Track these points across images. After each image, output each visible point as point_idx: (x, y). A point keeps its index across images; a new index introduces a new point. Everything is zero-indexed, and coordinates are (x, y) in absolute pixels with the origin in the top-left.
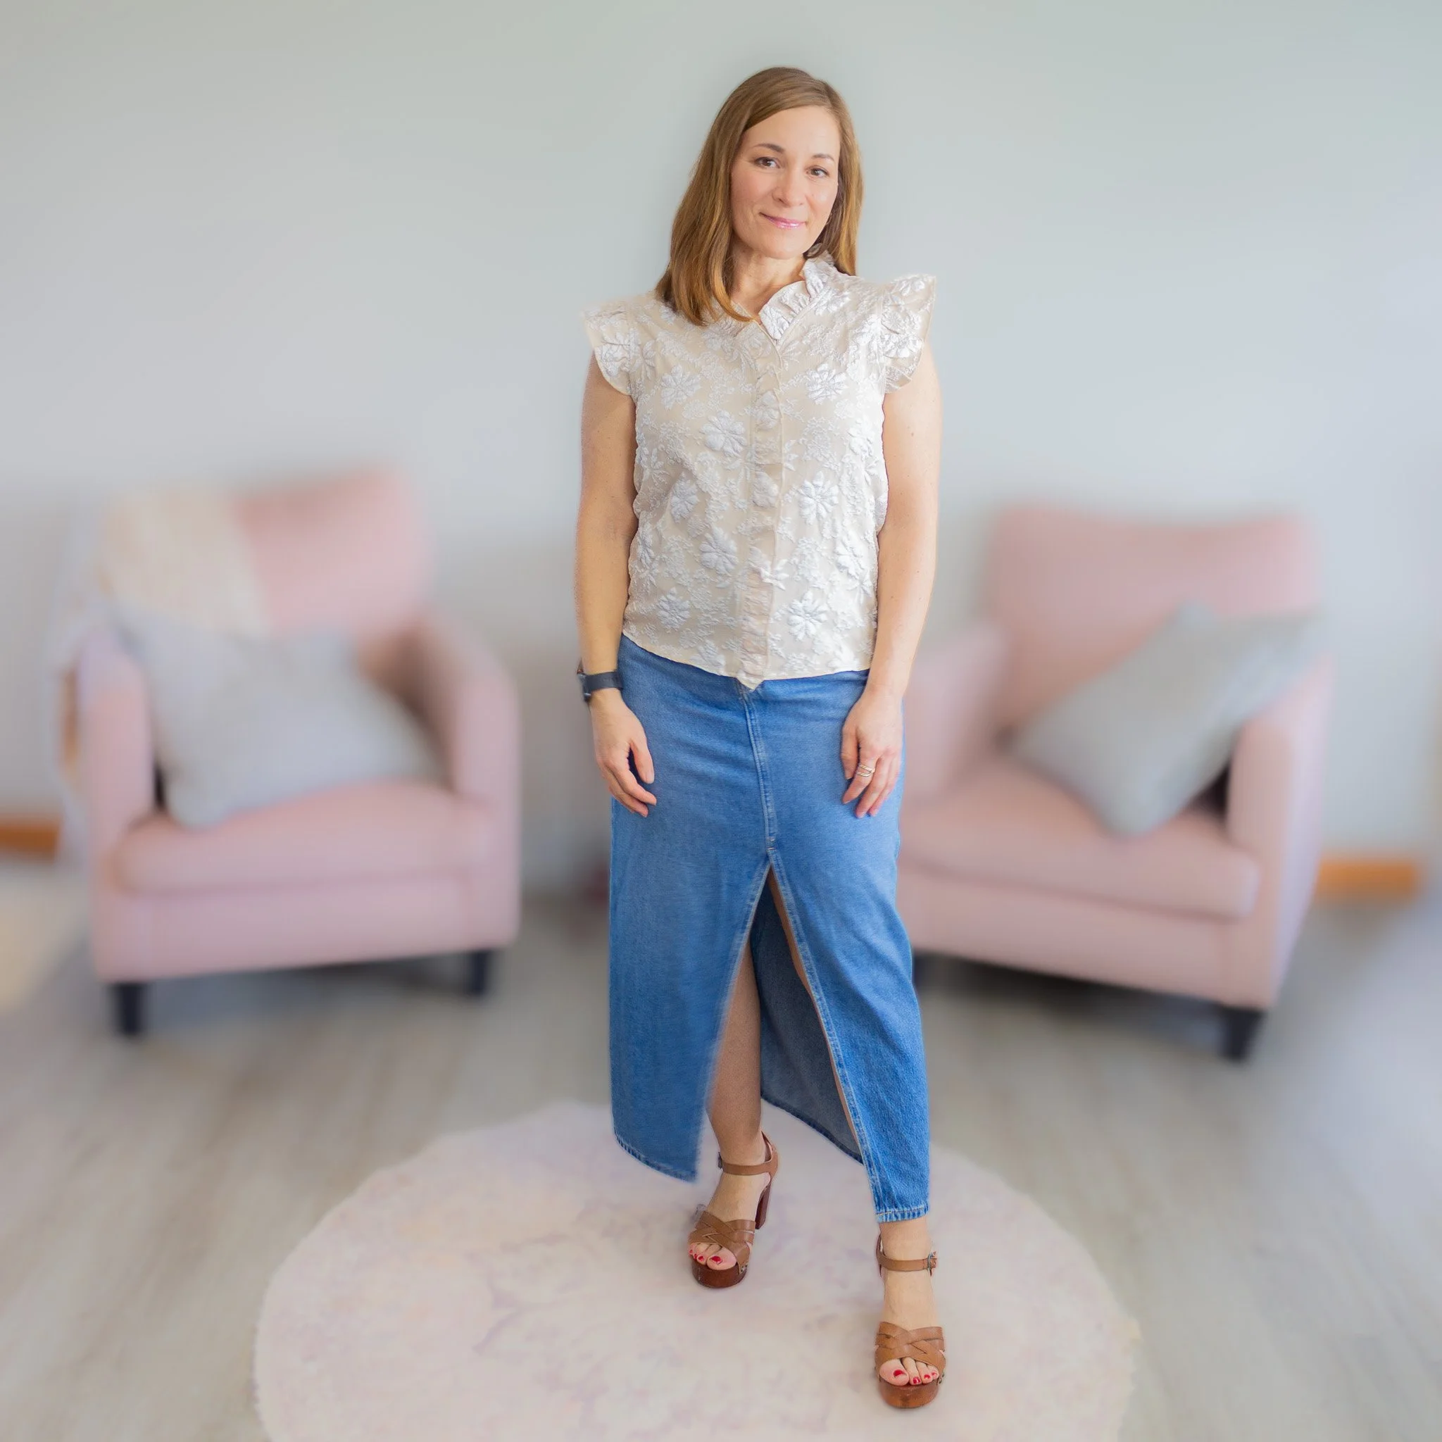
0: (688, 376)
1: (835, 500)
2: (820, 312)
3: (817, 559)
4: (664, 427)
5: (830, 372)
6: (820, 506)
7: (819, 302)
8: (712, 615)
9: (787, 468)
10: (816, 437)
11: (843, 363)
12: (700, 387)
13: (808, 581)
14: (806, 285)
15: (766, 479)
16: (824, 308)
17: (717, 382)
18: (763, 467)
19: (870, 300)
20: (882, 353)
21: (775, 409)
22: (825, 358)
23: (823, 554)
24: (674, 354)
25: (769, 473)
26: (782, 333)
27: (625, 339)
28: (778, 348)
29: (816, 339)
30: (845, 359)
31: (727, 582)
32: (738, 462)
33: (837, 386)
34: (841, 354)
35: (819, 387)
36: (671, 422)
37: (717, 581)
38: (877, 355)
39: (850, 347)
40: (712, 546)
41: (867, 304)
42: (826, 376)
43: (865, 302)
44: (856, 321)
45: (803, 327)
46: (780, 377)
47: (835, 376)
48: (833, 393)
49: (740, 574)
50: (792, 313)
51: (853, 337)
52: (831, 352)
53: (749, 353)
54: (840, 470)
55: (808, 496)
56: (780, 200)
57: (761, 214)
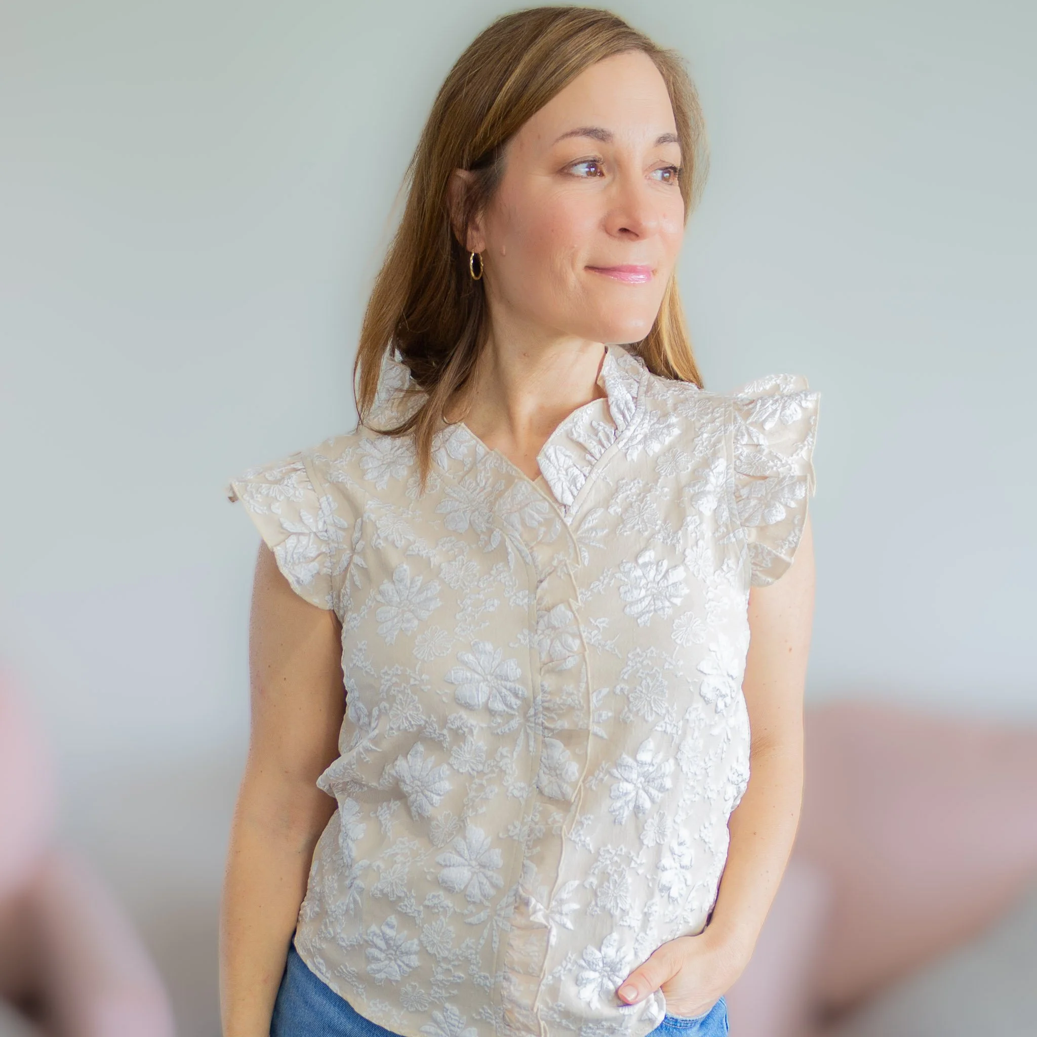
0: (419, 584)
1: (668, 783)
2: (634, 455)
3: (629, 879)
4: (386, 673)
5: (658, 563)
6: (641, 792)
7: (631, 439)
8: (454, 966)
9: (595, 735)
10: (644, 682)
11: (679, 548)
12: (439, 604)
13: (612, 916)
14: (608, 407)
15: (560, 753)
16: (640, 447)
17: (468, 591)
18: (555, 732)
19: (713, 432)
20: (738, 523)
21: (574, 636)
22: (648, 540)
23: (641, 871)
24: (393, 543)
25: (567, 744)
26: (575, 493)
27: (316, 521)
28: (569, 521)
29: (631, 505)
30: (681, 541)
31: (483, 915)
32: (515, 723)
33: (672, 590)
34: (676, 532)
35: (643, 593)
36: (397, 666)
37: (466, 912)
38: (730, 528)
39: (689, 519)
40: (461, 856)
41: (709, 439)
42: (652, 573)
43: (705, 435)
44: (694, 471)
45: (608, 483)
46: (576, 578)
47: (667, 571)
48: (667, 604)
49: (503, 904)
50: (588, 457)
51: (691, 499)
52: (657, 528)
53: (521, 535)
54: (680, 732)
55: (627, 781)
56: (624, 230)
57: (590, 268)
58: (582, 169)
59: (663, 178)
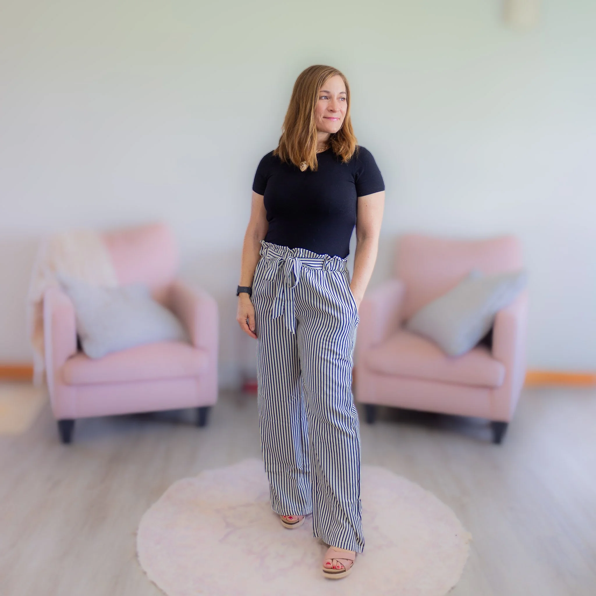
56: (331, 110)
57: (324, 117)
58: (323, 98)
59: (342, 100)
